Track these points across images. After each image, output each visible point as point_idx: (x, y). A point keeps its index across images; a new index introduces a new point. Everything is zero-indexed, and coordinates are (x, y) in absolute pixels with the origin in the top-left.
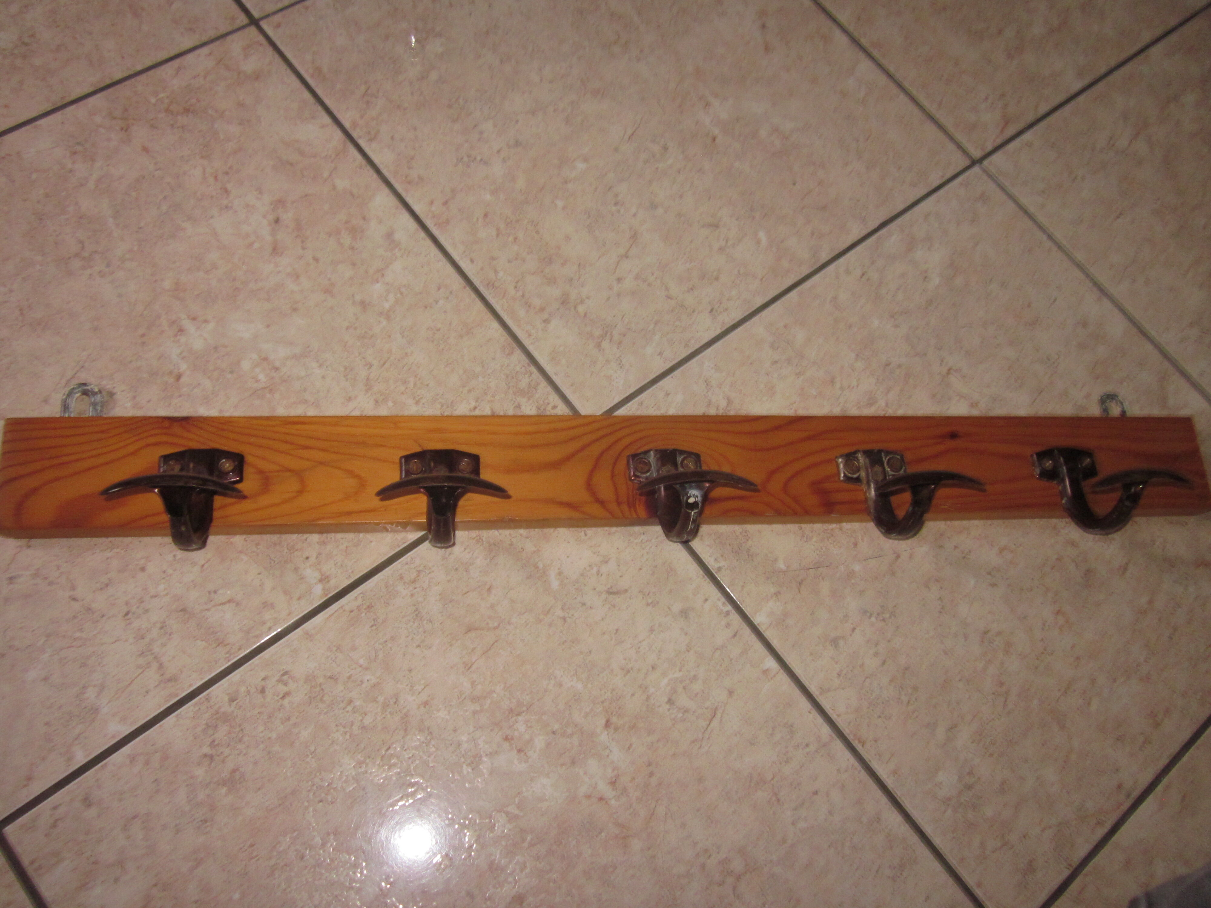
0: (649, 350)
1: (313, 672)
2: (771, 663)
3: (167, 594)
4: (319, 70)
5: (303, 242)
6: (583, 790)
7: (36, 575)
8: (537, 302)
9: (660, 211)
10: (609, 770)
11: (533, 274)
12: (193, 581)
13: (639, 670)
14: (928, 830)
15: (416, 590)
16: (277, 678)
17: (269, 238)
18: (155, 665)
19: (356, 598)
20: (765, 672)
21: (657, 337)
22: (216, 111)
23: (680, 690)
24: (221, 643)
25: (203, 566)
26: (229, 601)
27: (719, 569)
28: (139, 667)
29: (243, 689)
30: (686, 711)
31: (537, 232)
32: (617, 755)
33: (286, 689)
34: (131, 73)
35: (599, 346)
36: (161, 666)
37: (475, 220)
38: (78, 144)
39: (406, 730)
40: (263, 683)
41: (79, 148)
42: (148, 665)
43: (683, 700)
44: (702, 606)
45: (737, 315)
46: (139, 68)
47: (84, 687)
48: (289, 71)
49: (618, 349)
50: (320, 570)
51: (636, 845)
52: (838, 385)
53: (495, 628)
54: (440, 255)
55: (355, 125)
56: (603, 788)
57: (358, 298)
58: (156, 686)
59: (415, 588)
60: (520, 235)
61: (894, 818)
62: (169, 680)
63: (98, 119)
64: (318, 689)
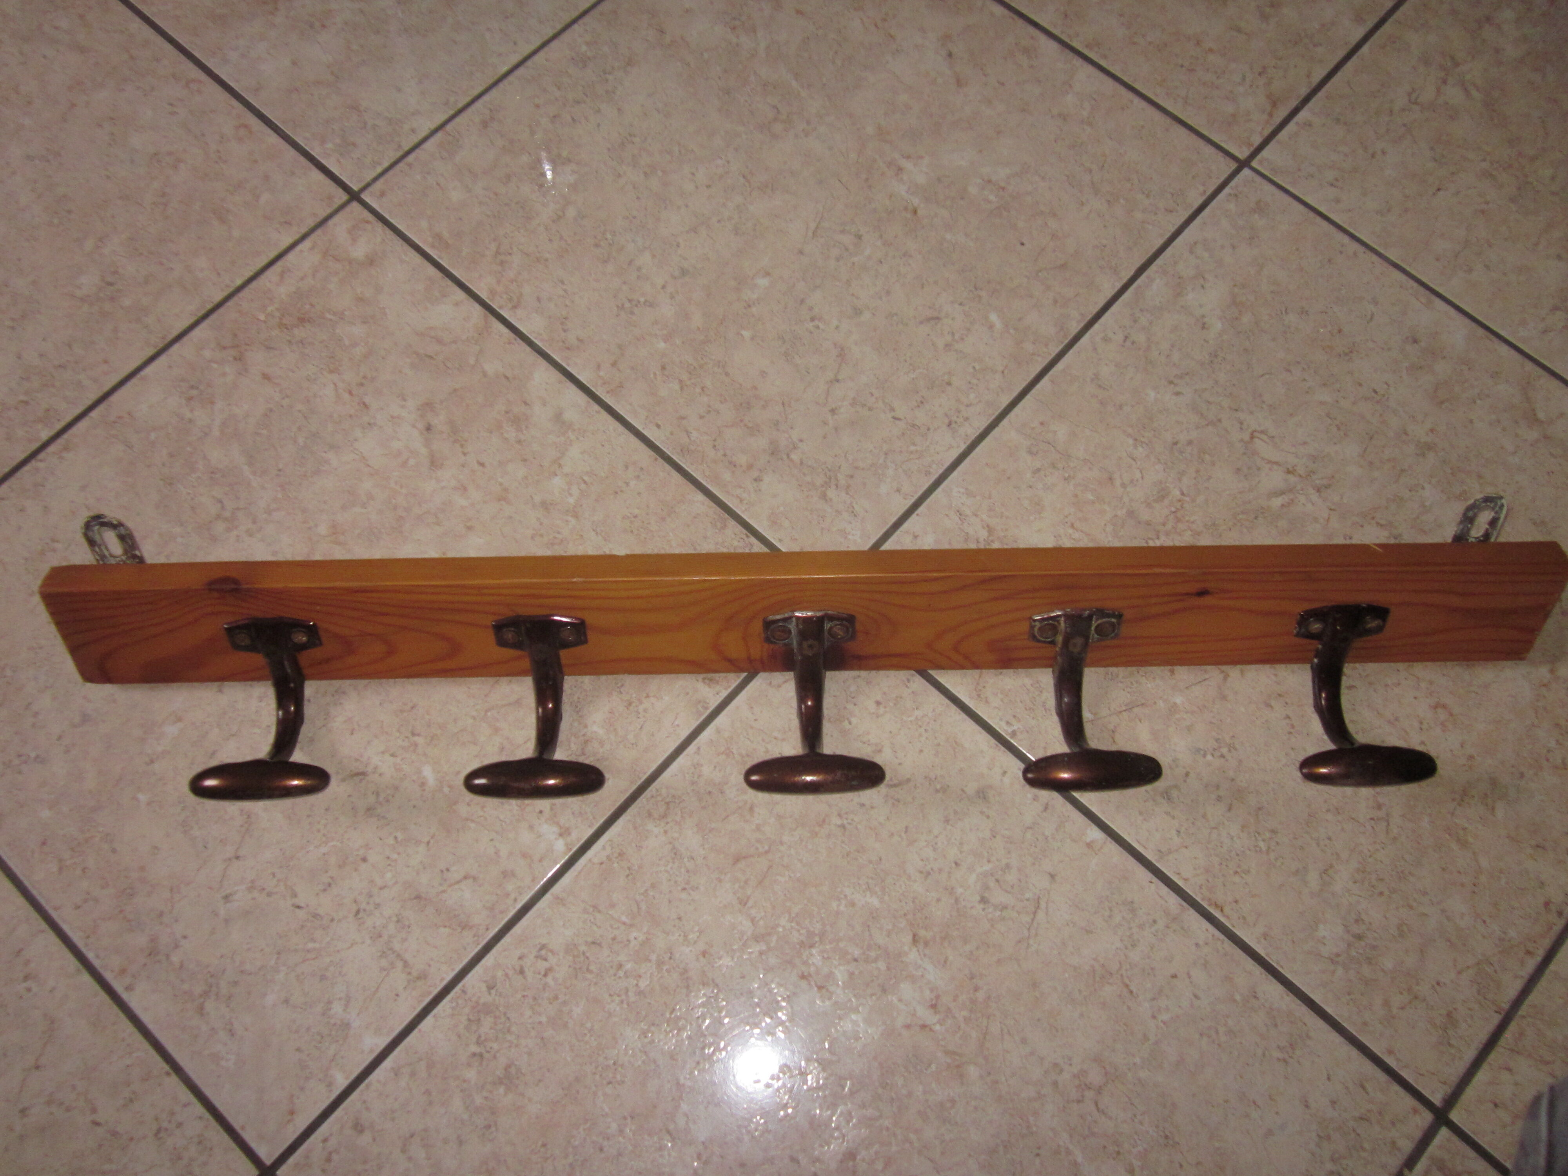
0: (884, 489)
1: (573, 940)
2: (1095, 834)
3: (396, 883)
4: (438, 237)
5: (462, 446)
6: (900, 1021)
7: (251, 889)
8: (742, 460)
9: (866, 316)
10: (927, 993)
11: (732, 426)
12: (421, 862)
13: (940, 870)
14: (1316, 997)
15: (669, 825)
16: (534, 953)
17: (424, 451)
18: (399, 964)
19: (604, 848)
20: (1089, 845)
21: (890, 472)
22: (335, 314)
23: (992, 884)
24: (465, 926)
25: (428, 843)
26: (465, 878)
27: (1014, 734)
28: (383, 969)
29: (500, 973)
30: (1005, 907)
31: (727, 374)
32: (932, 974)
33: (546, 965)
34: (231, 290)
35: (824, 496)
36: (406, 964)
37: (652, 376)
38: (192, 387)
39: (688, 987)
40: (521, 962)
41: (194, 392)
42: (393, 965)
43: (998, 897)
44: (1001, 780)
45: (982, 424)
46: (239, 282)
47: (330, 1002)
48: (406, 247)
49: (847, 494)
50: (558, 824)
51: (973, 1071)
52: (1118, 482)
53: (767, 852)
54: (621, 428)
55: (493, 292)
56: (925, 1015)
57: (537, 499)
58: (405, 988)
59: (667, 824)
60: (708, 383)
61: (1273, 990)
62: (419, 978)
63: (207, 354)
64: (582, 958)
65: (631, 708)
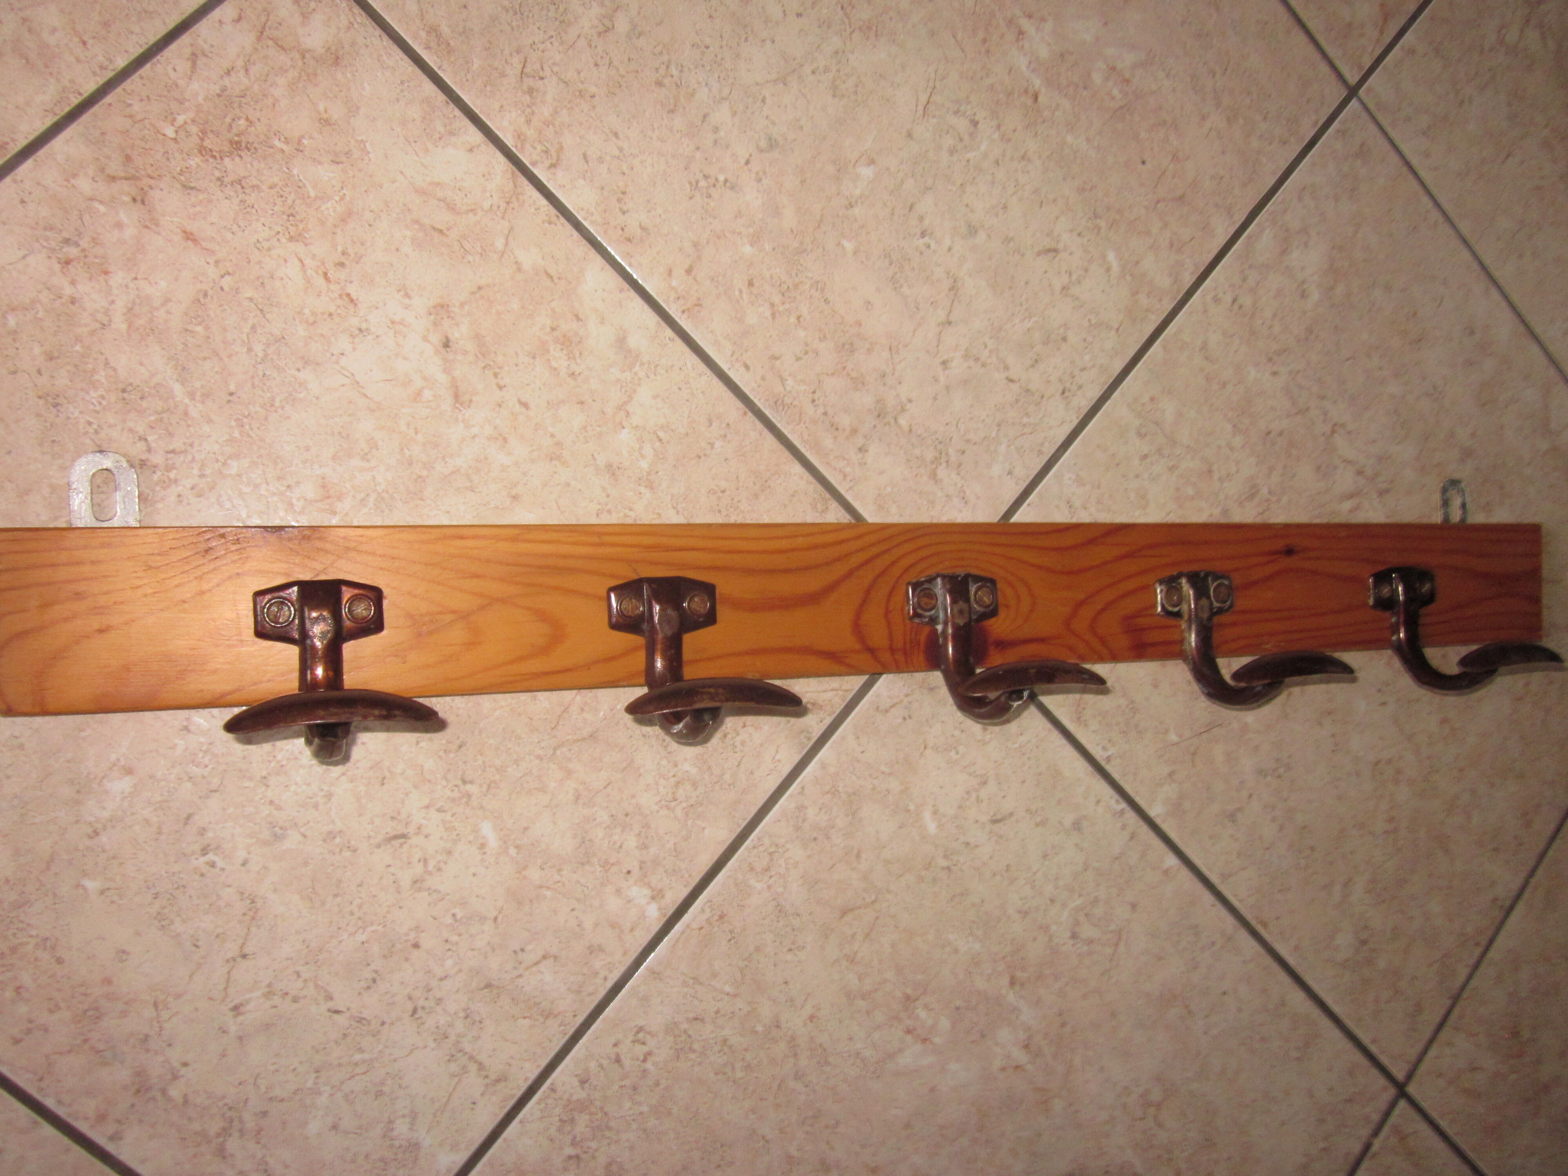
0: (996, 470)
1: (673, 1018)
2: (1171, 860)
3: (460, 971)
4: (433, 30)
5: (496, 375)
6: (997, 1063)
7: (269, 994)
8: (845, 421)
9: (982, 237)
10: (1021, 1033)
11: (833, 374)
12: (489, 943)
13: (1037, 909)
14: (1329, 1000)
15: (773, 879)
16: (631, 1038)
17: (442, 378)
18: (473, 1067)
19: (703, 910)
20: (1166, 872)
21: (1003, 448)
22: (287, 141)
24: (548, 1015)
25: (496, 919)
26: (545, 957)
27: (1108, 759)
28: (453, 1075)
29: (593, 1065)
30: (1092, 941)
31: (827, 301)
32: (1028, 1015)
33: (645, 1049)
34: (110, 74)
35: (933, 476)
36: (481, 1066)
37: (737, 293)
38: (67, 241)
39: (796, 1055)
40: (616, 1050)
41: (73, 251)
42: (464, 1069)
44: (1095, 810)
45: (1094, 393)
46: (121, 63)
47: (390, 1122)
48: (386, 41)
49: (958, 474)
50: (649, 886)
51: (1058, 1105)
52: (1216, 476)
53: (873, 902)
54: (702, 367)
55: (520, 136)
56: (1020, 1056)
57: (601, 461)
58: (482, 1094)
59: (771, 877)
60: (804, 310)
61: (1298, 997)
62: (498, 1081)
63: (84, 185)
64: (684, 1038)
65: (727, 740)
